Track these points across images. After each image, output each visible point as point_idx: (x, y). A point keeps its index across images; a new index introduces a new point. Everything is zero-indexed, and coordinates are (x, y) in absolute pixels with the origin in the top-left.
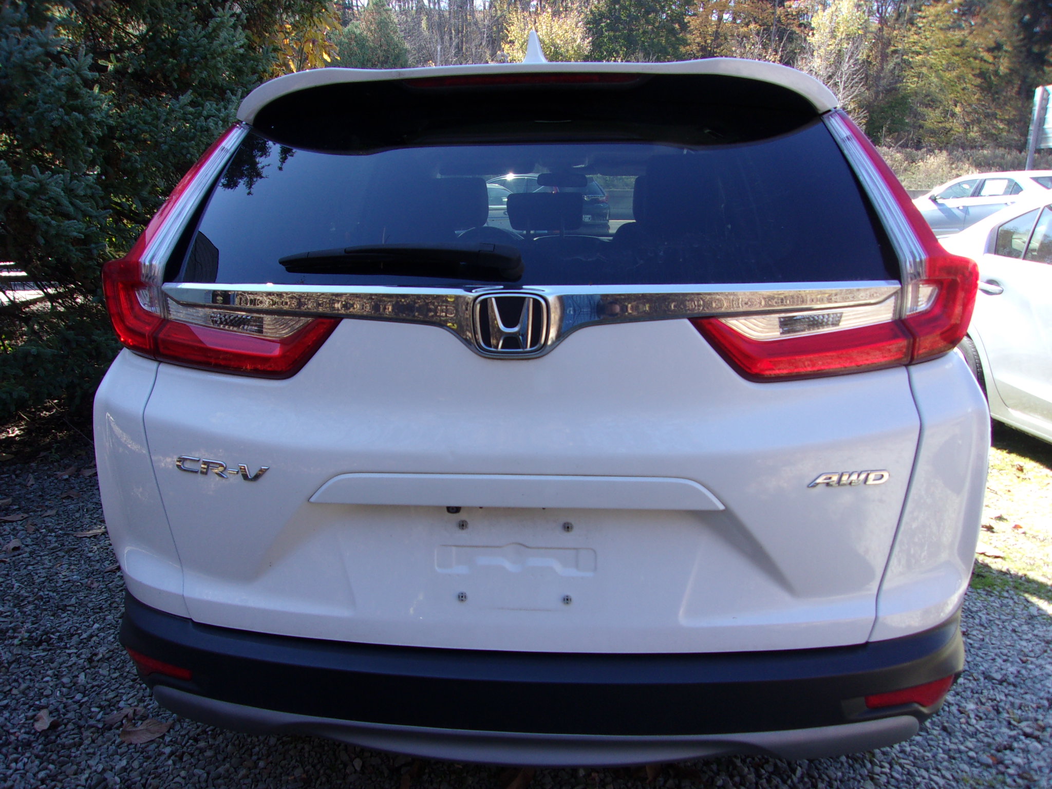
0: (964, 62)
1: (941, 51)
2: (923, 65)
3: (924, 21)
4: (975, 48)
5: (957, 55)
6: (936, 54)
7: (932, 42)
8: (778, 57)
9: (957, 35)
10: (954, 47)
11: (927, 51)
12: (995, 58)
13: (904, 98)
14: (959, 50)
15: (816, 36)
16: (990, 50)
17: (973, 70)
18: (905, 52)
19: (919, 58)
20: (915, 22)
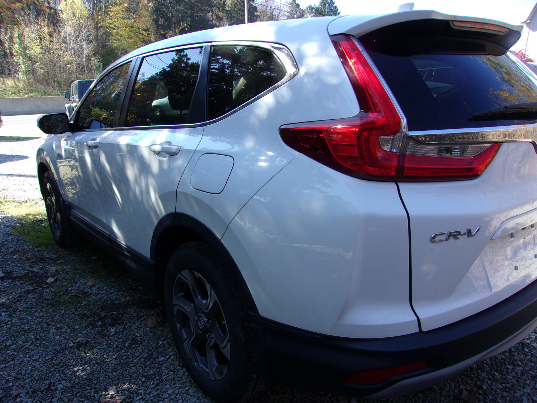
0: (135, 35)
1: (124, 28)
2: (117, 34)
3: (112, 13)
4: (138, 29)
5: (131, 31)
6: (122, 30)
7: (119, 24)
8: (46, 23)
9: (129, 22)
10: (129, 27)
11: (118, 28)
12: (148, 34)
13: (112, 50)
14: (131, 29)
15: (65, 14)
16: (145, 30)
17: (140, 39)
18: (107, 28)
19: (115, 31)
20: (108, 13)
